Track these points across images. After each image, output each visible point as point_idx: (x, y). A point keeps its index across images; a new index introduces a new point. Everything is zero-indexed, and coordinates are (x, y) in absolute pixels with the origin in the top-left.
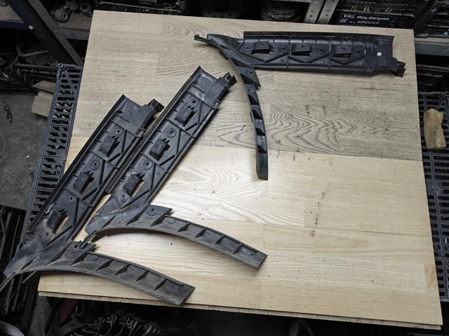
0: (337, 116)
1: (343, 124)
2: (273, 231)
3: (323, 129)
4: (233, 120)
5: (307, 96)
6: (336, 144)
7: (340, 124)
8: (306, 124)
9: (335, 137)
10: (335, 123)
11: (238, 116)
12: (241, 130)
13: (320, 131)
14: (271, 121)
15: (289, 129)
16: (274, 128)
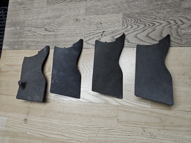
0: (179, 15)
1: (184, 20)
2: (125, 111)
3: (166, 27)
4: (95, 29)
5: (152, 2)
6: (179, 38)
7: (182, 21)
8: (151, 25)
9: (177, 32)
10: (177, 20)
11: (99, 25)
12: (102, 35)
13: (164, 29)
14: (123, 26)
15: (137, 30)
16: (126, 31)
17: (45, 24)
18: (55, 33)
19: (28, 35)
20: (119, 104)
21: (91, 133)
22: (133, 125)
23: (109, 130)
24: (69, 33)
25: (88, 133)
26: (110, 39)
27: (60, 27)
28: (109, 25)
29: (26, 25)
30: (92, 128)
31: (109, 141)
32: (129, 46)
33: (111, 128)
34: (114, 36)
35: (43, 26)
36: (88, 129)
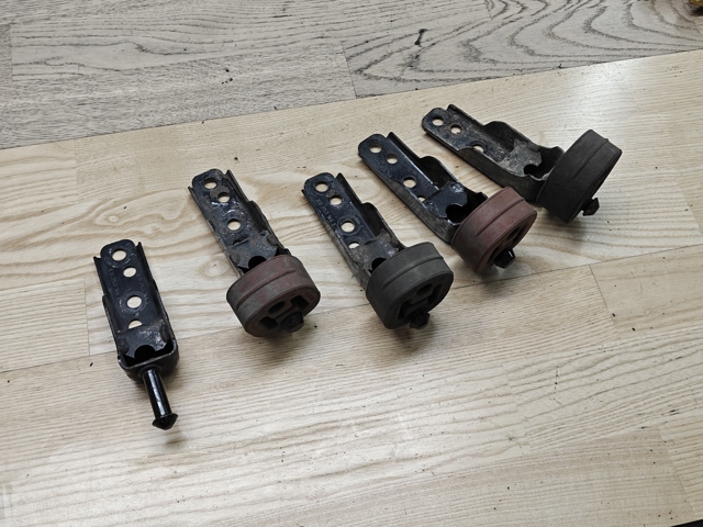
4: (384, 25)
11: (393, 13)
12: (418, 43)
14: (490, 6)
16: (506, 21)
17: (128, 27)
18: (198, 57)
19: (41, 82)
20: (590, 261)
21: (526, 402)
22: (675, 318)
23: (596, 364)
24: (267, 49)
25: (515, 405)
27: (216, 30)
28: (435, 10)
29: (14, 41)
30: (523, 381)
31: (613, 405)
33: (602, 355)
35: (121, 38)
36: (507, 390)
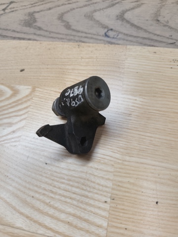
13: (164, 5)
15: (96, 3)
26: (22, 19)
32: (68, 38)
34: (35, 12)
